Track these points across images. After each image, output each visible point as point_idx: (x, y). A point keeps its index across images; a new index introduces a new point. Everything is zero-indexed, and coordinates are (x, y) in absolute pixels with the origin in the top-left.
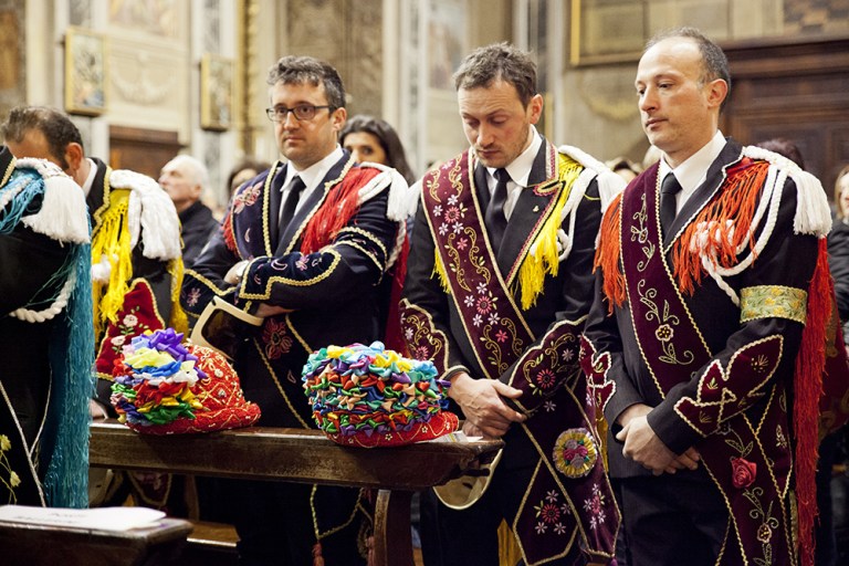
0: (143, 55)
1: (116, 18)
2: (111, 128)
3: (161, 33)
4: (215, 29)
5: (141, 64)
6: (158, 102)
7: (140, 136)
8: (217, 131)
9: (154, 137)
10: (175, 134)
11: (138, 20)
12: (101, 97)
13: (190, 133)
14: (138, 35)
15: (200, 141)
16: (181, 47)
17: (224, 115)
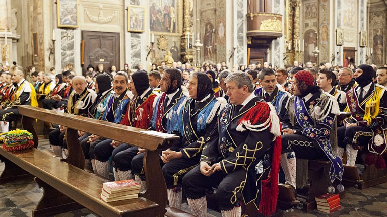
0: (349, 32)
1: (344, 25)
2: (344, 47)
3: (352, 27)
4: (363, 25)
5: (349, 34)
6: (351, 42)
7: (348, 49)
8: (363, 47)
9: (351, 49)
10: (355, 48)
11: (348, 25)
12: (343, 41)
13: (357, 48)
14: (348, 28)
15: (359, 49)
16: (356, 30)
17: (364, 44)
